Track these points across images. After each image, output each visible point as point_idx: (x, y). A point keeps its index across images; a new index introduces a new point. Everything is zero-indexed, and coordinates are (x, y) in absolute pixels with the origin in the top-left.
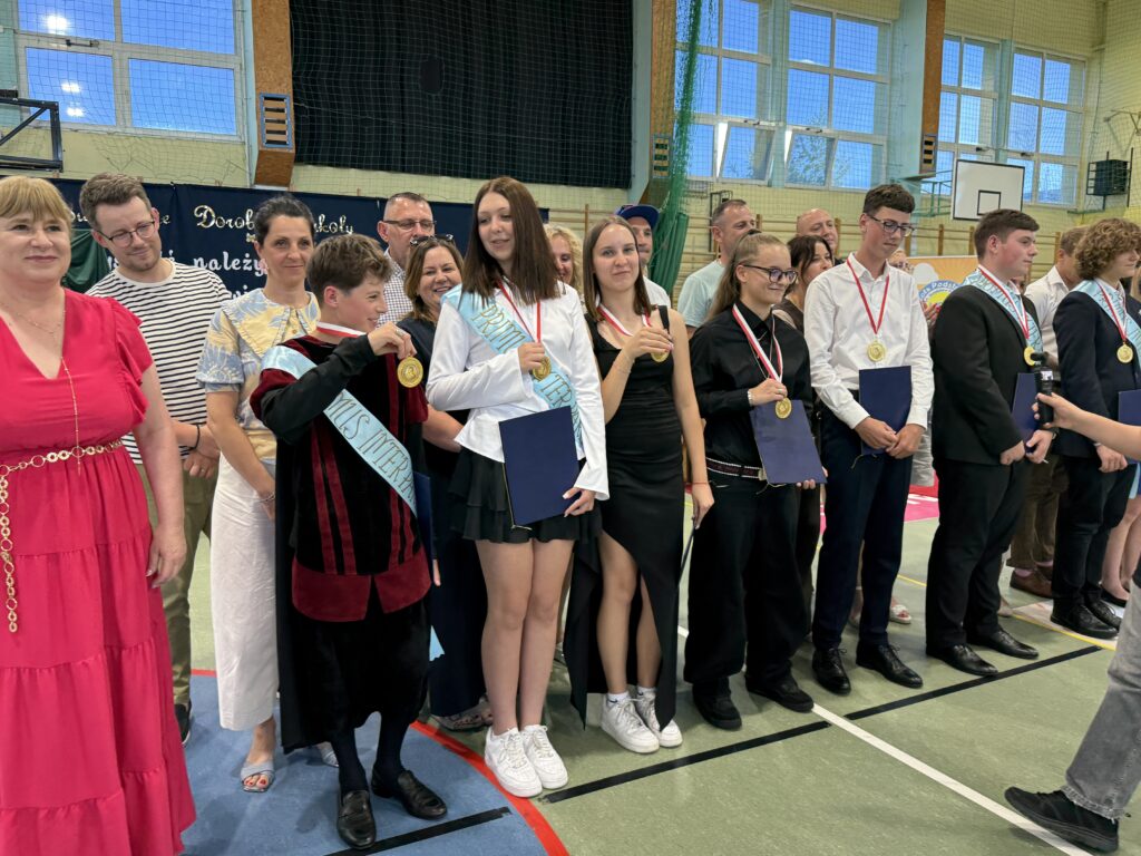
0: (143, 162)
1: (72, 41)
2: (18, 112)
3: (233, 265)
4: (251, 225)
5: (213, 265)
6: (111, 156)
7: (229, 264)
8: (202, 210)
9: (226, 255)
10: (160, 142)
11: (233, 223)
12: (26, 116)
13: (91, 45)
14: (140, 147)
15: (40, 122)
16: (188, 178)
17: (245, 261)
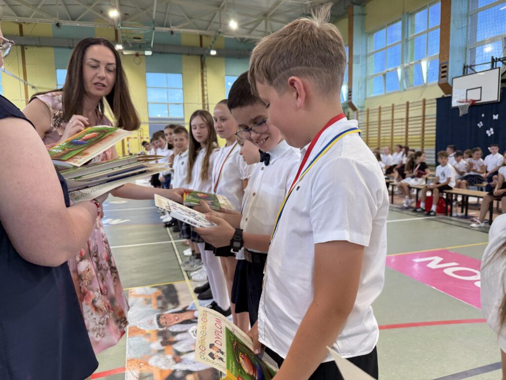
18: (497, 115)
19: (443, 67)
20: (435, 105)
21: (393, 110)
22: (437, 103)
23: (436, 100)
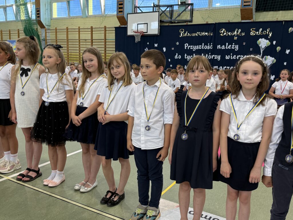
2: (183, 7)
3: (229, 47)
4: (236, 34)
5: (223, 47)
7: (228, 47)
8: (222, 30)
9: (227, 44)
10: (217, 11)
11: (231, 34)
14: (212, 13)
17: (233, 46)
18: (157, 44)
19: (120, 4)
20: (114, 32)
21: (79, 32)
22: (116, 30)
23: (115, 28)
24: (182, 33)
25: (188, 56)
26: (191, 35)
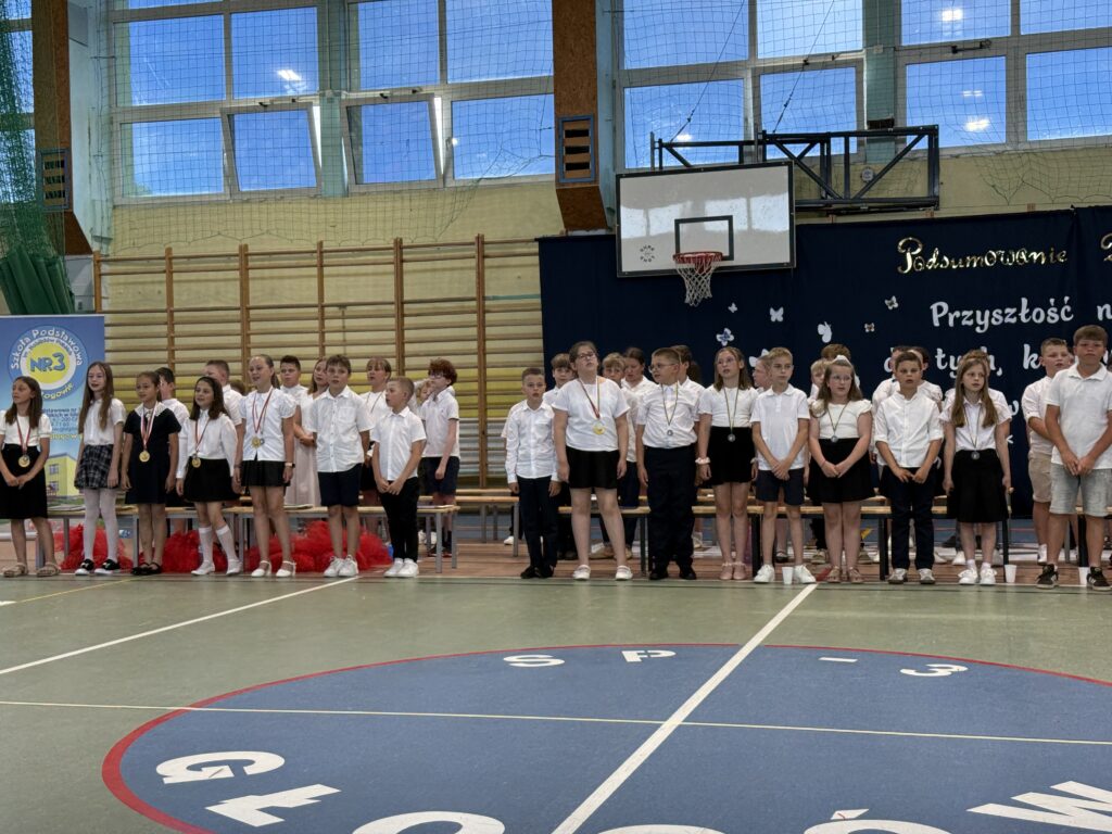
0: (1037, 184)
1: (959, 47)
2: (893, 143)
6: (997, 183)
10: (1061, 155)
12: (901, 148)
13: (981, 47)
14: (1035, 166)
15: (917, 151)
16: (1093, 199)
18: (781, 311)
19: (570, 134)
20: (536, 260)
21: (321, 266)
22: (543, 254)
23: (537, 244)
24: (913, 257)
25: (952, 359)
26: (956, 263)
